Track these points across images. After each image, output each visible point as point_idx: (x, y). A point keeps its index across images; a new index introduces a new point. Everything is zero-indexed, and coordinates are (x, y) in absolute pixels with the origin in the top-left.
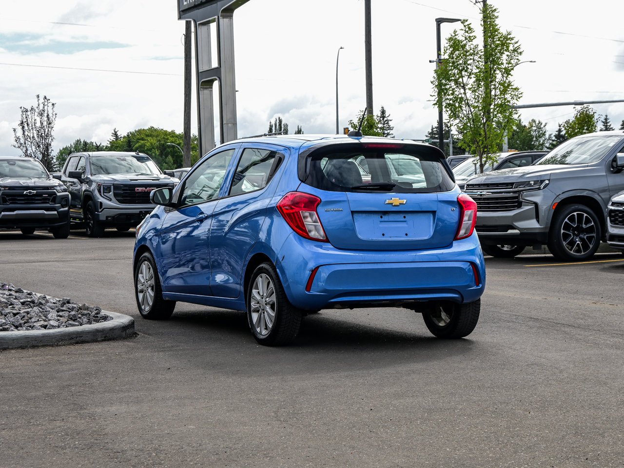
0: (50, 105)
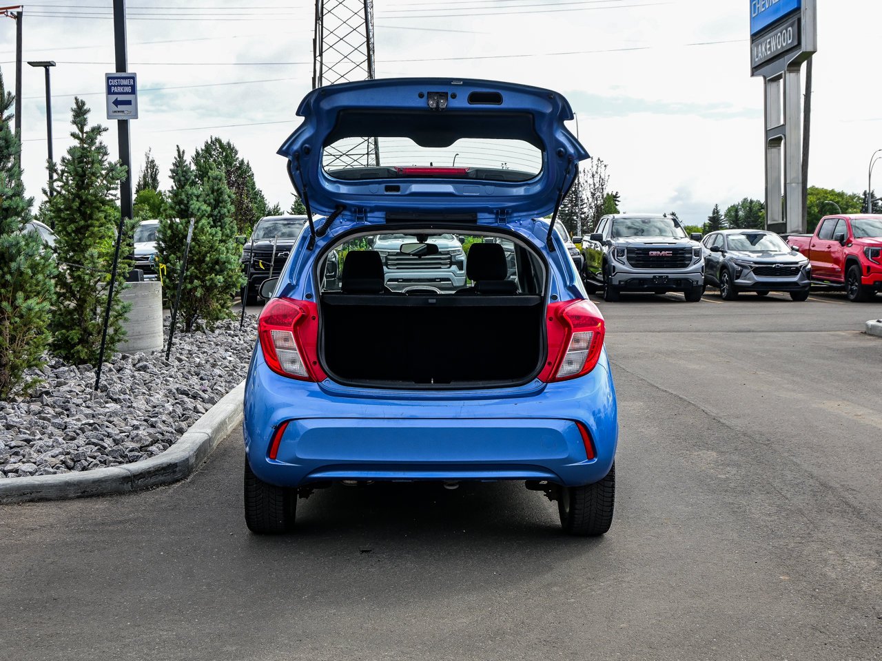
0: (603, 166)
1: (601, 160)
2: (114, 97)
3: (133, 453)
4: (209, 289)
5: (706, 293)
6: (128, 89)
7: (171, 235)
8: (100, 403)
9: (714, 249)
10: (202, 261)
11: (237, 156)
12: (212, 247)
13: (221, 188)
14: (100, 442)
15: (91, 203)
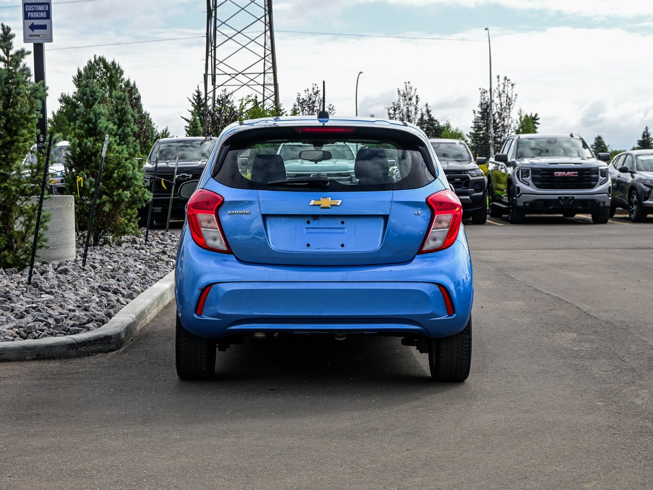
0: (510, 85)
1: (508, 78)
2: (30, 22)
3: (74, 328)
4: (116, 204)
5: (616, 216)
6: (43, 15)
7: (80, 153)
8: (36, 295)
9: (624, 170)
10: (109, 177)
11: (122, 77)
12: (119, 164)
13: (124, 108)
14: (46, 320)
15: (16, 120)
